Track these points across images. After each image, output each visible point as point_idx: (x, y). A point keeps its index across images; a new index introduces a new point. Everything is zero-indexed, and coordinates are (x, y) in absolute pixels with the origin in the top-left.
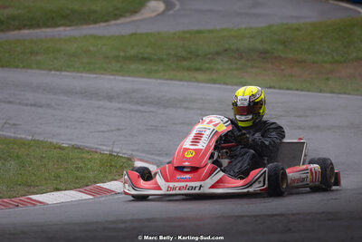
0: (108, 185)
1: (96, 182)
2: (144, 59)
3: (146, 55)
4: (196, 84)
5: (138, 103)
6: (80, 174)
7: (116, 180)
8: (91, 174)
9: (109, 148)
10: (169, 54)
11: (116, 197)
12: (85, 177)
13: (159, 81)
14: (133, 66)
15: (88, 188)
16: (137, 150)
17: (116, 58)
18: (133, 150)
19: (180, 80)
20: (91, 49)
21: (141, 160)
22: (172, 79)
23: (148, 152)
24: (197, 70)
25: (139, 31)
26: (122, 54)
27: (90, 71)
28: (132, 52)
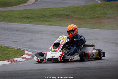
0: (16, 59)
1: (12, 58)
2: (28, 18)
3: (29, 17)
4: (45, 26)
5: (26, 32)
6: (7, 55)
7: (19, 57)
8: (11, 56)
9: (17, 47)
10: (36, 16)
11: (19, 63)
12: (9, 56)
13: (33, 25)
14: (24, 20)
15: (10, 60)
16: (26, 48)
17: (19, 18)
18: (24, 48)
19: (40, 25)
20: (11, 14)
21: (27, 51)
22: (37, 24)
23: (29, 48)
24: (46, 21)
25: (27, 9)
26: (21, 16)
27: (11, 22)
28: (24, 16)
